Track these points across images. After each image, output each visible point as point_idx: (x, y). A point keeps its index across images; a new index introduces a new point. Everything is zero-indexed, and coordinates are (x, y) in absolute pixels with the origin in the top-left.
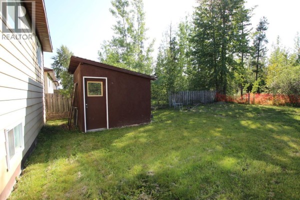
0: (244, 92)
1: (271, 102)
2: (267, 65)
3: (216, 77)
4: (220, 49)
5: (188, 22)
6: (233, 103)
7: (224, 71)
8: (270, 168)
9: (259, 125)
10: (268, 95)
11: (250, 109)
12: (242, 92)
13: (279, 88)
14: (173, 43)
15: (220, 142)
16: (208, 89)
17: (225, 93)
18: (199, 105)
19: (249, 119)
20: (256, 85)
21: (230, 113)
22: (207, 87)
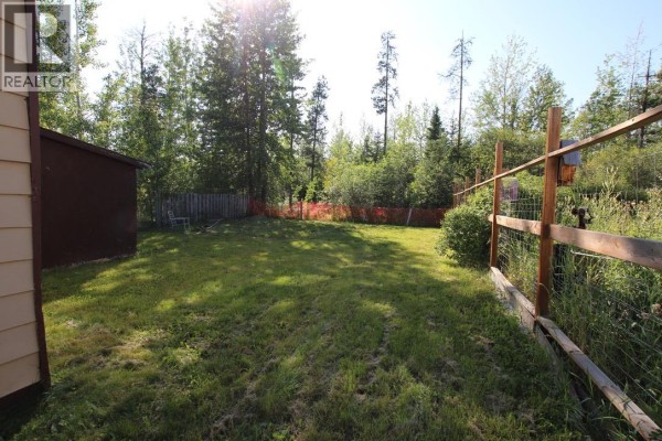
0: (295, 199)
1: (329, 217)
2: (326, 156)
3: (249, 170)
4: (257, 119)
5: (191, 43)
6: (277, 218)
7: (264, 160)
8: (321, 278)
9: (313, 245)
10: (326, 205)
11: (303, 227)
12: (291, 200)
13: (340, 196)
14: (149, 76)
15: (268, 265)
16: (234, 192)
17: (264, 200)
18: (221, 223)
19: (302, 239)
20: (311, 189)
21: (276, 233)
22: (231, 187)
